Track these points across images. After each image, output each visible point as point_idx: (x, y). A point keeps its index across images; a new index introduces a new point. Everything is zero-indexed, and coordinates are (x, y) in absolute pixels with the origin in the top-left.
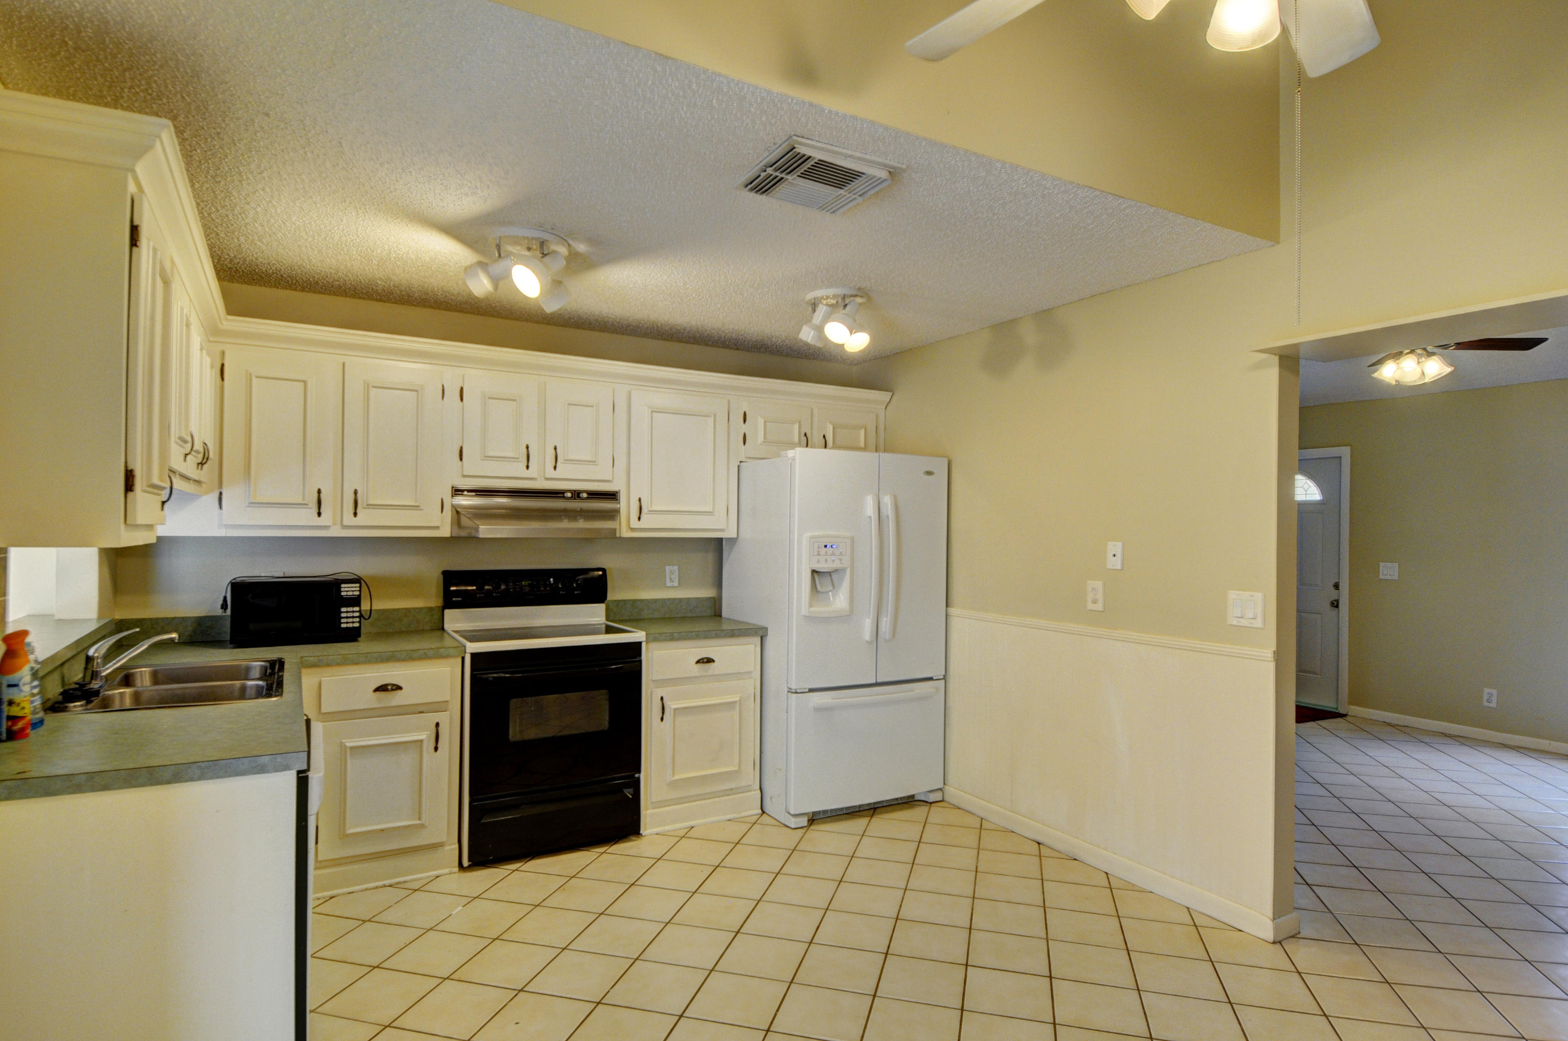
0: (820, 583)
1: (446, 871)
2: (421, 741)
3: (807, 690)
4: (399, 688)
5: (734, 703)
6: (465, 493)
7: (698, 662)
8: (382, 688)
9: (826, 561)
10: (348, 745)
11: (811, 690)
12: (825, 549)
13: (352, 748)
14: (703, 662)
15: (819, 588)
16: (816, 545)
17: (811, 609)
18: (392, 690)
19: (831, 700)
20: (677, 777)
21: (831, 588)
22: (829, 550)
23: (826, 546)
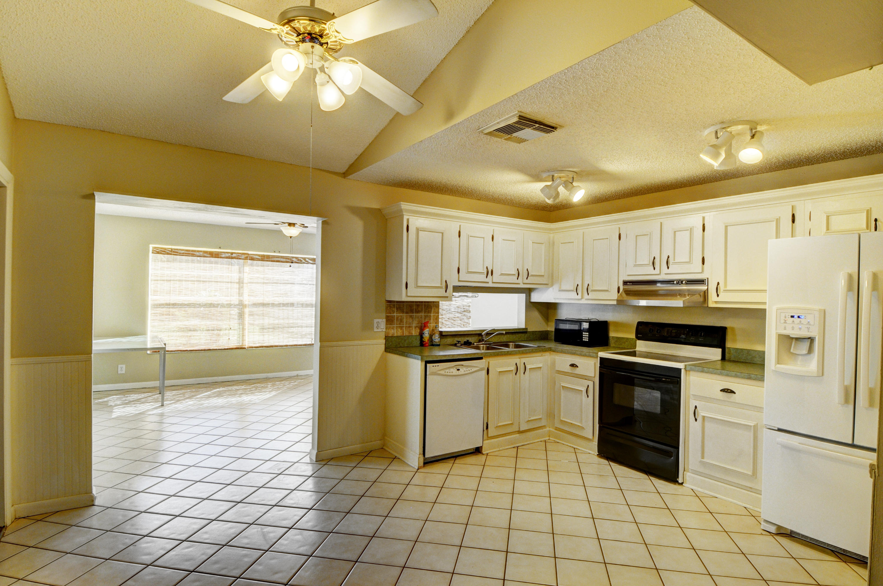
0: (794, 348)
1: (593, 453)
2: (582, 391)
3: (777, 429)
4: (578, 367)
5: (751, 426)
6: (628, 283)
7: (721, 391)
8: (572, 365)
9: (793, 328)
10: (562, 384)
11: (780, 430)
12: (793, 319)
13: (563, 387)
14: (726, 392)
15: (792, 351)
16: (783, 315)
17: (778, 366)
18: (575, 367)
19: (797, 444)
20: (705, 460)
21: (805, 352)
22: (796, 319)
23: (792, 317)
